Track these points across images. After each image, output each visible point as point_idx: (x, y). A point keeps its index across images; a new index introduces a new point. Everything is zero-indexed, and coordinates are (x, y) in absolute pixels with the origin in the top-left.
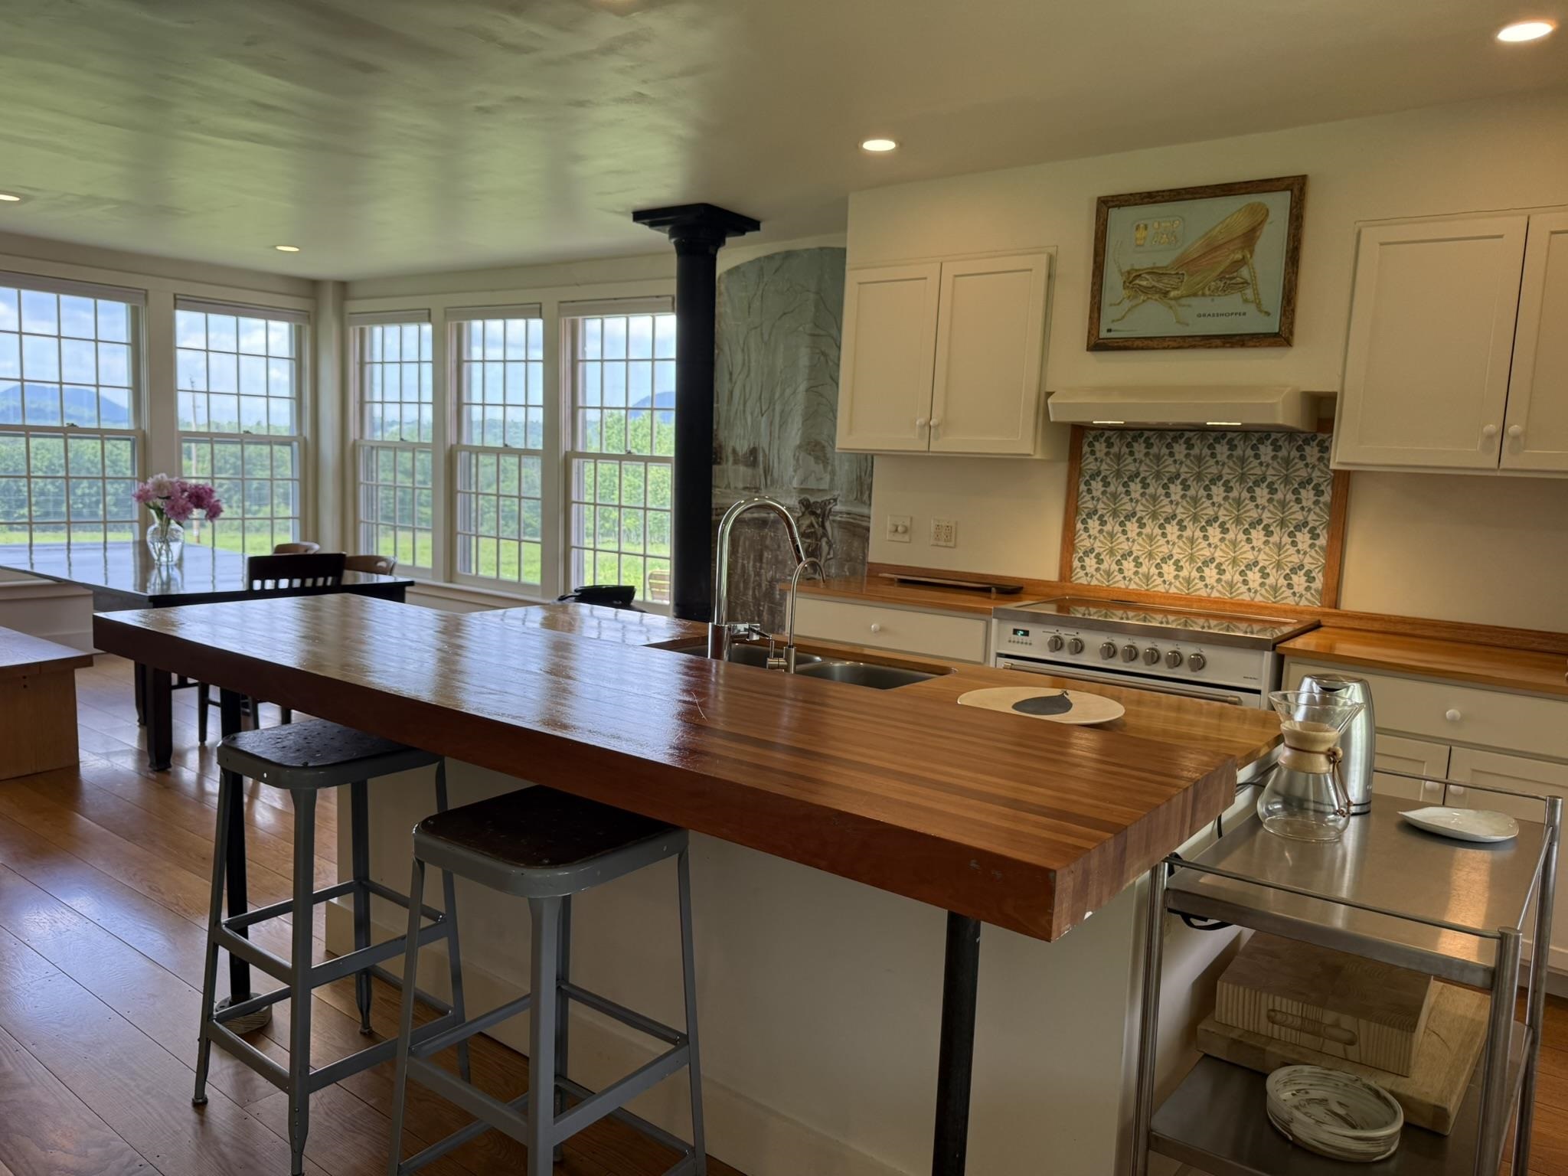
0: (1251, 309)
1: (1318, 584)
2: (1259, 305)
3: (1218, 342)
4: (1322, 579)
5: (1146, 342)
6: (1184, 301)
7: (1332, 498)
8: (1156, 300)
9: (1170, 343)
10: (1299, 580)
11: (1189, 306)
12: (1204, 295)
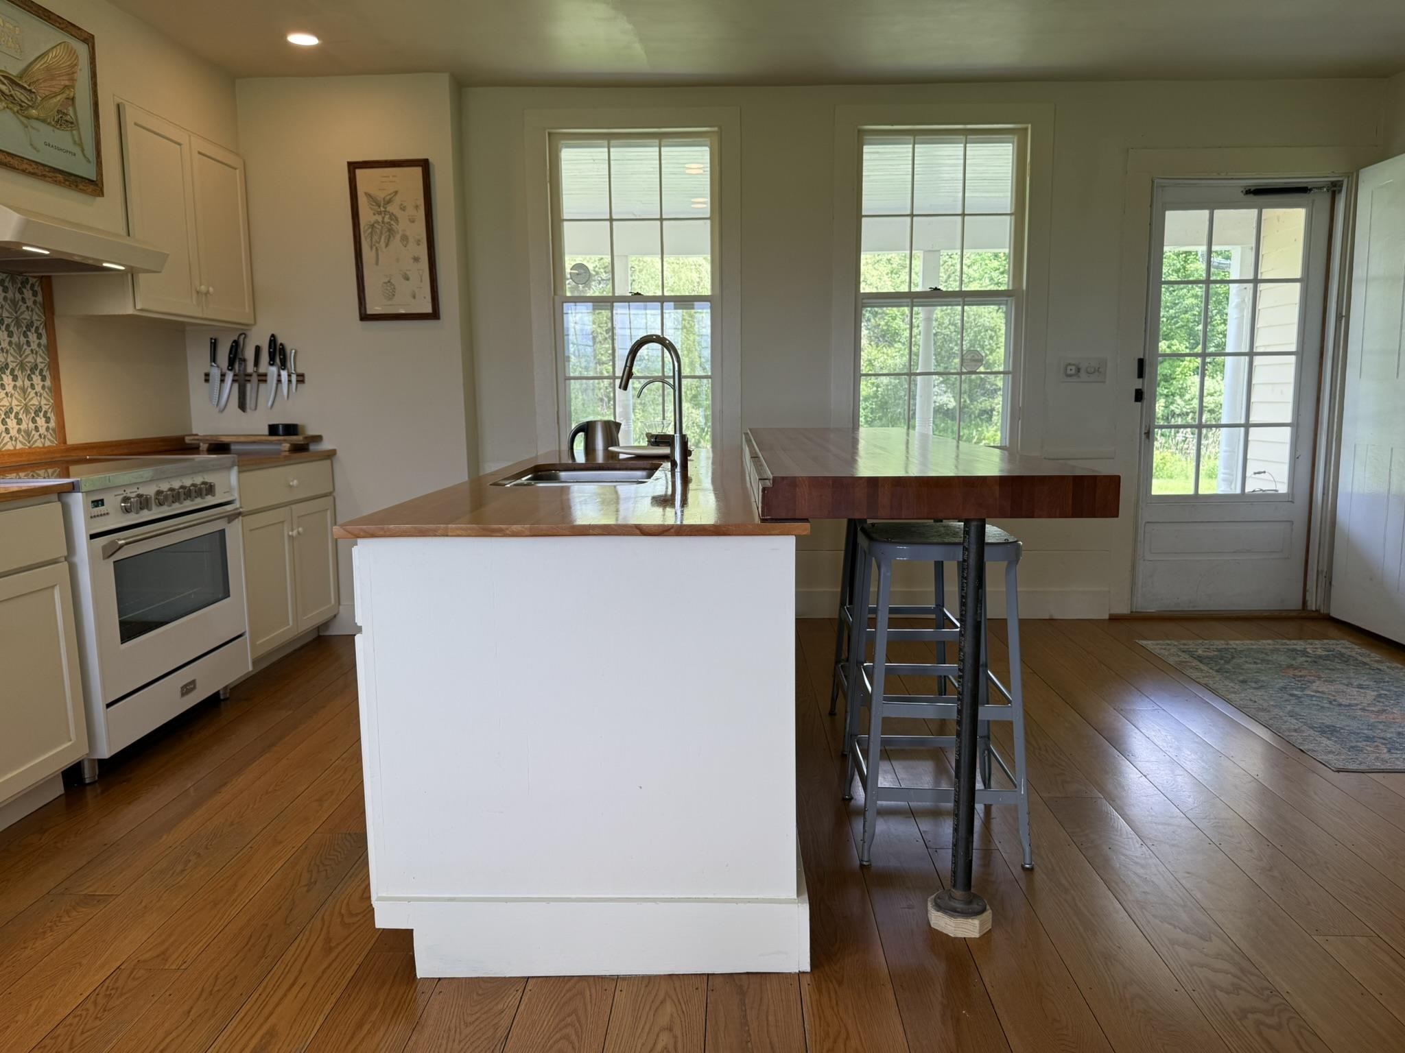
0: (77, 150)
1: (52, 424)
2: (83, 150)
3: (60, 177)
4: (54, 417)
5: (9, 159)
6: (35, 124)
7: (47, 340)
8: (14, 113)
9: (27, 166)
10: (41, 421)
11: (38, 131)
12: (49, 124)
